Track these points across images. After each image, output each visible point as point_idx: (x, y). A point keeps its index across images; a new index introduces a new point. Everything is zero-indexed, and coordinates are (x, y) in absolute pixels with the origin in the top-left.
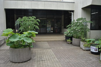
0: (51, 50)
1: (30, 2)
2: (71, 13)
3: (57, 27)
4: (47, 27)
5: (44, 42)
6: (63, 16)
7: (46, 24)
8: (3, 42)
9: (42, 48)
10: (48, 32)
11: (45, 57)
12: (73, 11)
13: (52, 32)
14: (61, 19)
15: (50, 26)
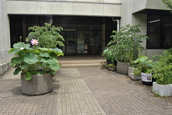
0: (82, 79)
1: (50, 3)
2: (117, 22)
3: (95, 43)
4: (78, 43)
5: (73, 69)
6: (104, 26)
7: (75, 39)
8: (6, 69)
9: (68, 77)
10: (79, 52)
11: (72, 89)
12: (119, 18)
13: (86, 52)
14: (101, 30)
15: (83, 42)
